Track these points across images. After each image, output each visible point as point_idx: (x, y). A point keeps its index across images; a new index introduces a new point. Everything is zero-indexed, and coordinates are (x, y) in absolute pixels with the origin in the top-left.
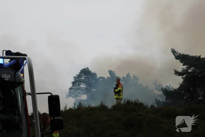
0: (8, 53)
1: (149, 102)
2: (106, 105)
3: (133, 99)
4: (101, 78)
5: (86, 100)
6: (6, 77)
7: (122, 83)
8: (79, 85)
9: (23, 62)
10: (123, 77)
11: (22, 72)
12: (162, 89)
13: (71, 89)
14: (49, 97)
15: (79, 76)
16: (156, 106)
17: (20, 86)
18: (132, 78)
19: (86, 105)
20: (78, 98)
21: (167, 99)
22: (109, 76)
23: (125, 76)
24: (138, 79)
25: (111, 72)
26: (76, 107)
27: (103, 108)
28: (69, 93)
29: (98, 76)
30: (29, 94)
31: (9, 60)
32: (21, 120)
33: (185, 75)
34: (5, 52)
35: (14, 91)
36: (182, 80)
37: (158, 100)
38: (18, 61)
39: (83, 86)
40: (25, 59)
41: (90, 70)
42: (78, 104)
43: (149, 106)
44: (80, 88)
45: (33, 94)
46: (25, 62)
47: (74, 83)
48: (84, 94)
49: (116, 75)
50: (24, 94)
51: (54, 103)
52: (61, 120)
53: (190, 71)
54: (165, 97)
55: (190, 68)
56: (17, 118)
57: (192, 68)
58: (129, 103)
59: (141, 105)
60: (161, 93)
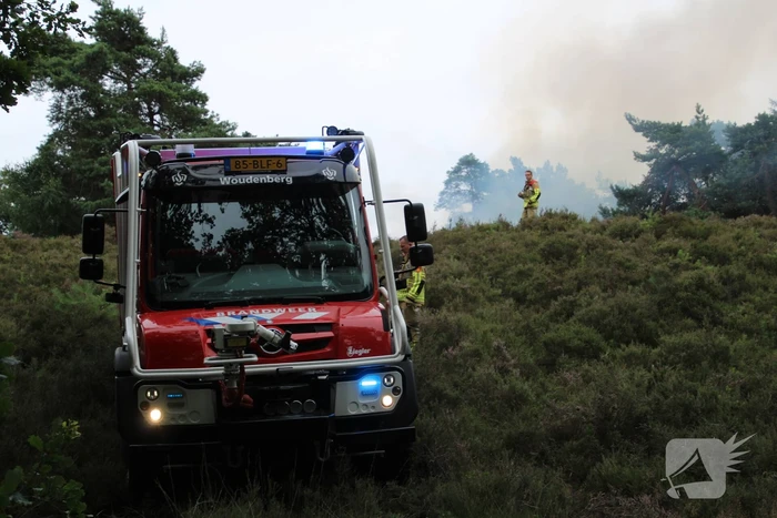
0: (332, 130)
1: (587, 211)
2: (508, 220)
3: (557, 207)
4: (497, 171)
5: (470, 213)
6: (331, 173)
7: (536, 178)
8: (457, 186)
9: (357, 145)
10: (538, 169)
11: (357, 165)
12: (612, 187)
13: (442, 193)
14: (406, 208)
15: (457, 170)
16: (601, 218)
17: (355, 189)
18: (555, 170)
19: (471, 221)
20: (456, 210)
21: (619, 205)
22: (512, 167)
23: (541, 166)
24: (565, 170)
25: (515, 161)
26: (454, 226)
27: (503, 226)
28: (440, 200)
29: (492, 168)
30: (371, 203)
31: (334, 143)
32: (358, 249)
33: (654, 160)
34: (325, 129)
35: (345, 199)
36: (649, 169)
37: (604, 206)
38: (348, 145)
39: (464, 187)
40: (361, 140)
41: (477, 157)
42: (457, 221)
43: (588, 220)
44: (459, 192)
45: (378, 203)
46: (361, 145)
47: (447, 183)
48: (467, 201)
49: (525, 165)
50: (362, 203)
51: (416, 217)
52: (429, 248)
53: (663, 151)
54: (616, 200)
55: (664, 144)
56: (351, 245)
57: (667, 146)
58: (549, 215)
59: (574, 218)
60: (610, 194)
